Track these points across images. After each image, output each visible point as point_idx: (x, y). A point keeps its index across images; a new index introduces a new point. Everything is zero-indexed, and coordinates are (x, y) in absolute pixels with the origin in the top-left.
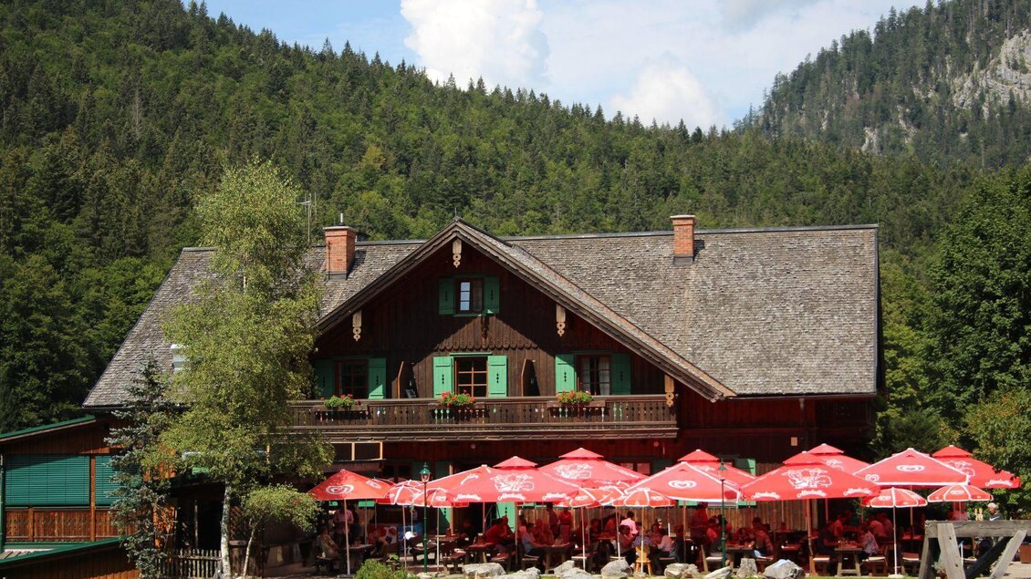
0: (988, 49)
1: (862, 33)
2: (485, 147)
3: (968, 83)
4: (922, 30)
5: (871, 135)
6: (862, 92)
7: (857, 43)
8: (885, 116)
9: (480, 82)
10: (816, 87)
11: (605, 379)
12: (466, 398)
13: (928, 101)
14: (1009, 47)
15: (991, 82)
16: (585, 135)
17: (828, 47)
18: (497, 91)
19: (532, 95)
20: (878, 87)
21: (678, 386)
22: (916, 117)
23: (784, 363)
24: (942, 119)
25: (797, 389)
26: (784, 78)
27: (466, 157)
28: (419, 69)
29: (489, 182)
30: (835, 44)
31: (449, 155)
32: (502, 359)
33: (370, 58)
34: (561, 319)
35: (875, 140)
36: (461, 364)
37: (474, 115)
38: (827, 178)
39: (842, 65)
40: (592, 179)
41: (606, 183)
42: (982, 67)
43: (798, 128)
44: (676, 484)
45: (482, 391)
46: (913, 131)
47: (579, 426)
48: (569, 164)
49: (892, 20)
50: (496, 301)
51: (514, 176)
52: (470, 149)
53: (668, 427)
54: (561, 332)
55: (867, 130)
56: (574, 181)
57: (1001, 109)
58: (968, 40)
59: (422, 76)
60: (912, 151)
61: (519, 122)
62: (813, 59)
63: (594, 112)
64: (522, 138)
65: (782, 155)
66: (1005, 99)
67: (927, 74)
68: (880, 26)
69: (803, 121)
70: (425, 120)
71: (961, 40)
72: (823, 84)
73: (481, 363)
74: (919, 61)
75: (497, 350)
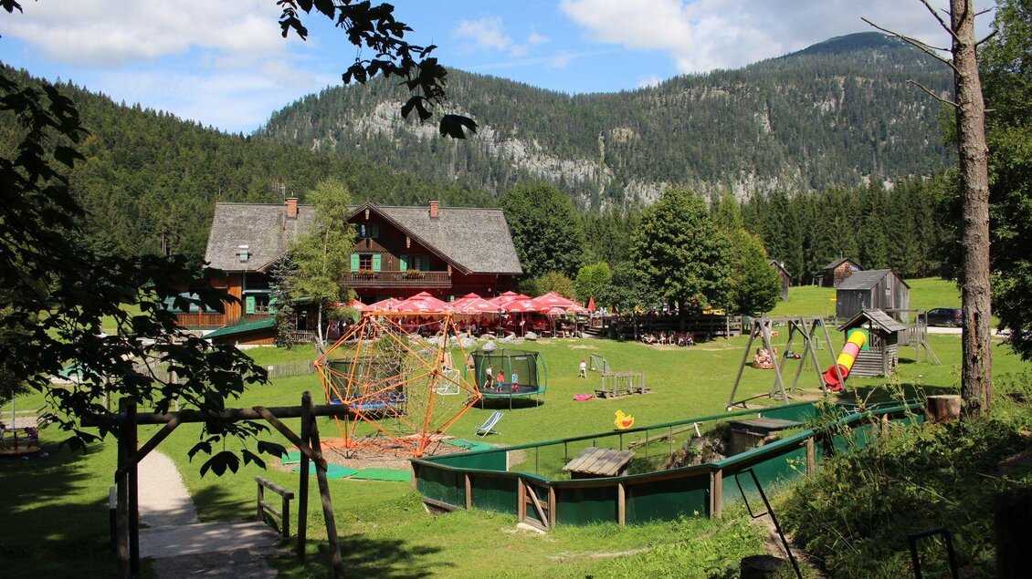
0: (369, 109)
1: (313, 95)
2: (149, 138)
3: (361, 122)
4: (341, 96)
5: (317, 143)
6: (312, 121)
7: (311, 99)
8: (323, 135)
9: (139, 105)
10: (292, 118)
11: (418, 264)
12: (365, 271)
13: (343, 129)
14: (380, 108)
15: (371, 123)
16: (196, 136)
17: (298, 100)
18: (147, 110)
19: (167, 113)
20: (321, 120)
21: (453, 269)
22: (337, 136)
23: (487, 261)
24: (349, 137)
25: (495, 271)
26: (277, 113)
27: (141, 142)
28: (107, 95)
29: (152, 156)
30: (301, 99)
31: (133, 141)
32: (379, 256)
33: (82, 88)
34: (408, 242)
35: (318, 144)
36: (362, 257)
37: (141, 123)
38: (310, 163)
39: (305, 108)
40: (202, 156)
41: (209, 159)
42: (368, 115)
43: (283, 137)
44: (481, 306)
45: (369, 268)
46: (336, 142)
47: (414, 284)
48: (190, 149)
49: (327, 90)
50: (377, 233)
51: (164, 153)
52: (142, 138)
53: (448, 284)
54: (408, 247)
55: (315, 140)
56: (192, 158)
57: (375, 135)
58: (362, 103)
59: (109, 99)
60: (335, 150)
61: (162, 126)
62: (291, 105)
63: (197, 123)
64: (165, 134)
65: (289, 151)
66: (377, 131)
67: (343, 117)
68: (322, 93)
69: (285, 133)
70: (115, 122)
71: (359, 102)
72: (295, 118)
73: (370, 257)
74: (339, 110)
75: (377, 252)
